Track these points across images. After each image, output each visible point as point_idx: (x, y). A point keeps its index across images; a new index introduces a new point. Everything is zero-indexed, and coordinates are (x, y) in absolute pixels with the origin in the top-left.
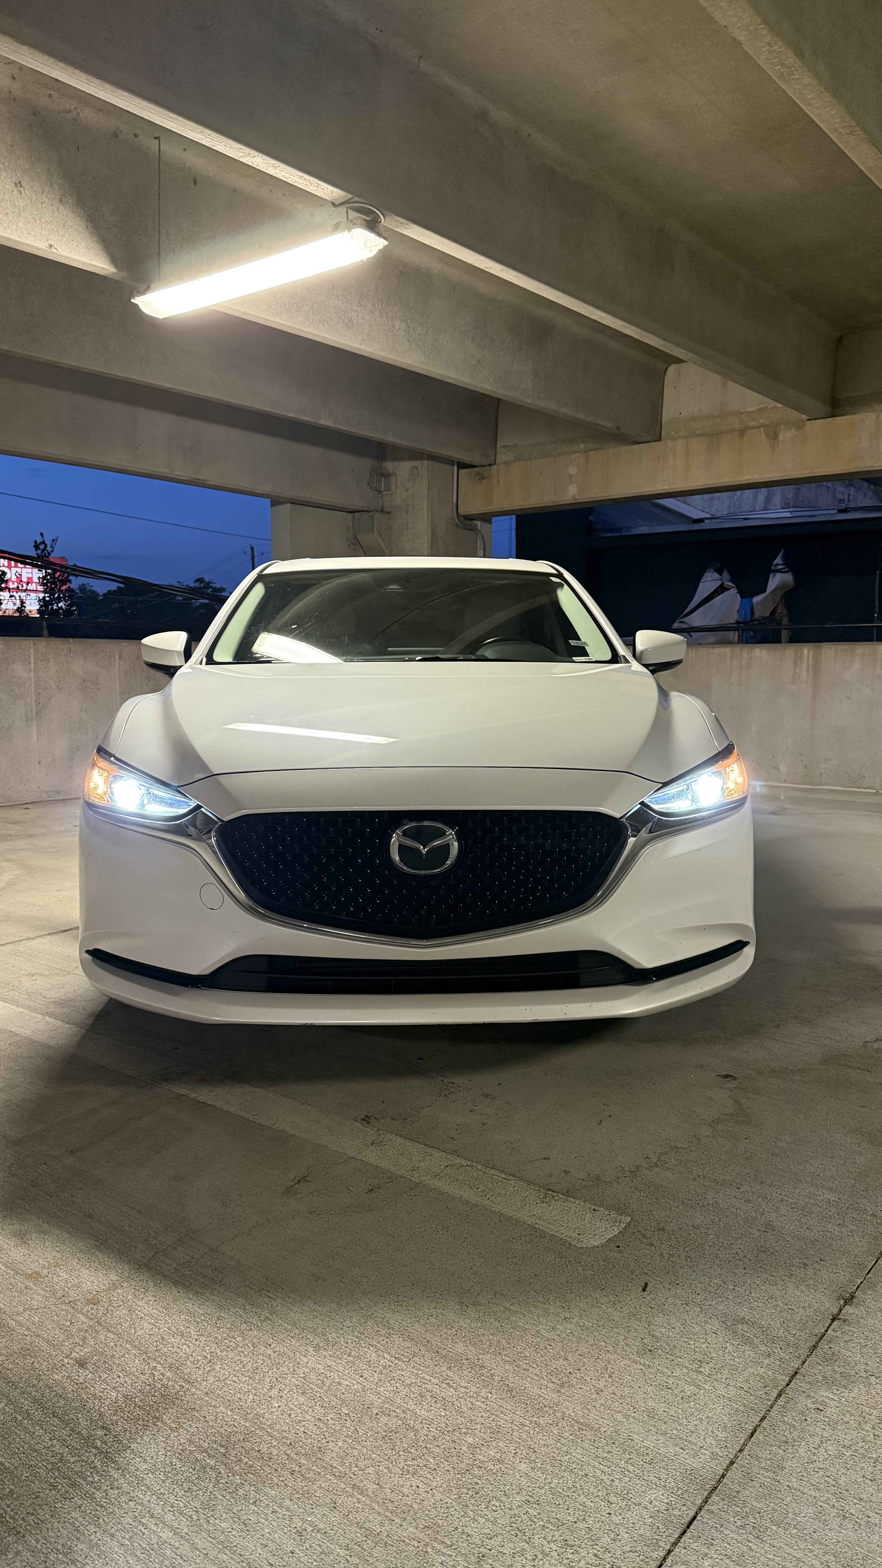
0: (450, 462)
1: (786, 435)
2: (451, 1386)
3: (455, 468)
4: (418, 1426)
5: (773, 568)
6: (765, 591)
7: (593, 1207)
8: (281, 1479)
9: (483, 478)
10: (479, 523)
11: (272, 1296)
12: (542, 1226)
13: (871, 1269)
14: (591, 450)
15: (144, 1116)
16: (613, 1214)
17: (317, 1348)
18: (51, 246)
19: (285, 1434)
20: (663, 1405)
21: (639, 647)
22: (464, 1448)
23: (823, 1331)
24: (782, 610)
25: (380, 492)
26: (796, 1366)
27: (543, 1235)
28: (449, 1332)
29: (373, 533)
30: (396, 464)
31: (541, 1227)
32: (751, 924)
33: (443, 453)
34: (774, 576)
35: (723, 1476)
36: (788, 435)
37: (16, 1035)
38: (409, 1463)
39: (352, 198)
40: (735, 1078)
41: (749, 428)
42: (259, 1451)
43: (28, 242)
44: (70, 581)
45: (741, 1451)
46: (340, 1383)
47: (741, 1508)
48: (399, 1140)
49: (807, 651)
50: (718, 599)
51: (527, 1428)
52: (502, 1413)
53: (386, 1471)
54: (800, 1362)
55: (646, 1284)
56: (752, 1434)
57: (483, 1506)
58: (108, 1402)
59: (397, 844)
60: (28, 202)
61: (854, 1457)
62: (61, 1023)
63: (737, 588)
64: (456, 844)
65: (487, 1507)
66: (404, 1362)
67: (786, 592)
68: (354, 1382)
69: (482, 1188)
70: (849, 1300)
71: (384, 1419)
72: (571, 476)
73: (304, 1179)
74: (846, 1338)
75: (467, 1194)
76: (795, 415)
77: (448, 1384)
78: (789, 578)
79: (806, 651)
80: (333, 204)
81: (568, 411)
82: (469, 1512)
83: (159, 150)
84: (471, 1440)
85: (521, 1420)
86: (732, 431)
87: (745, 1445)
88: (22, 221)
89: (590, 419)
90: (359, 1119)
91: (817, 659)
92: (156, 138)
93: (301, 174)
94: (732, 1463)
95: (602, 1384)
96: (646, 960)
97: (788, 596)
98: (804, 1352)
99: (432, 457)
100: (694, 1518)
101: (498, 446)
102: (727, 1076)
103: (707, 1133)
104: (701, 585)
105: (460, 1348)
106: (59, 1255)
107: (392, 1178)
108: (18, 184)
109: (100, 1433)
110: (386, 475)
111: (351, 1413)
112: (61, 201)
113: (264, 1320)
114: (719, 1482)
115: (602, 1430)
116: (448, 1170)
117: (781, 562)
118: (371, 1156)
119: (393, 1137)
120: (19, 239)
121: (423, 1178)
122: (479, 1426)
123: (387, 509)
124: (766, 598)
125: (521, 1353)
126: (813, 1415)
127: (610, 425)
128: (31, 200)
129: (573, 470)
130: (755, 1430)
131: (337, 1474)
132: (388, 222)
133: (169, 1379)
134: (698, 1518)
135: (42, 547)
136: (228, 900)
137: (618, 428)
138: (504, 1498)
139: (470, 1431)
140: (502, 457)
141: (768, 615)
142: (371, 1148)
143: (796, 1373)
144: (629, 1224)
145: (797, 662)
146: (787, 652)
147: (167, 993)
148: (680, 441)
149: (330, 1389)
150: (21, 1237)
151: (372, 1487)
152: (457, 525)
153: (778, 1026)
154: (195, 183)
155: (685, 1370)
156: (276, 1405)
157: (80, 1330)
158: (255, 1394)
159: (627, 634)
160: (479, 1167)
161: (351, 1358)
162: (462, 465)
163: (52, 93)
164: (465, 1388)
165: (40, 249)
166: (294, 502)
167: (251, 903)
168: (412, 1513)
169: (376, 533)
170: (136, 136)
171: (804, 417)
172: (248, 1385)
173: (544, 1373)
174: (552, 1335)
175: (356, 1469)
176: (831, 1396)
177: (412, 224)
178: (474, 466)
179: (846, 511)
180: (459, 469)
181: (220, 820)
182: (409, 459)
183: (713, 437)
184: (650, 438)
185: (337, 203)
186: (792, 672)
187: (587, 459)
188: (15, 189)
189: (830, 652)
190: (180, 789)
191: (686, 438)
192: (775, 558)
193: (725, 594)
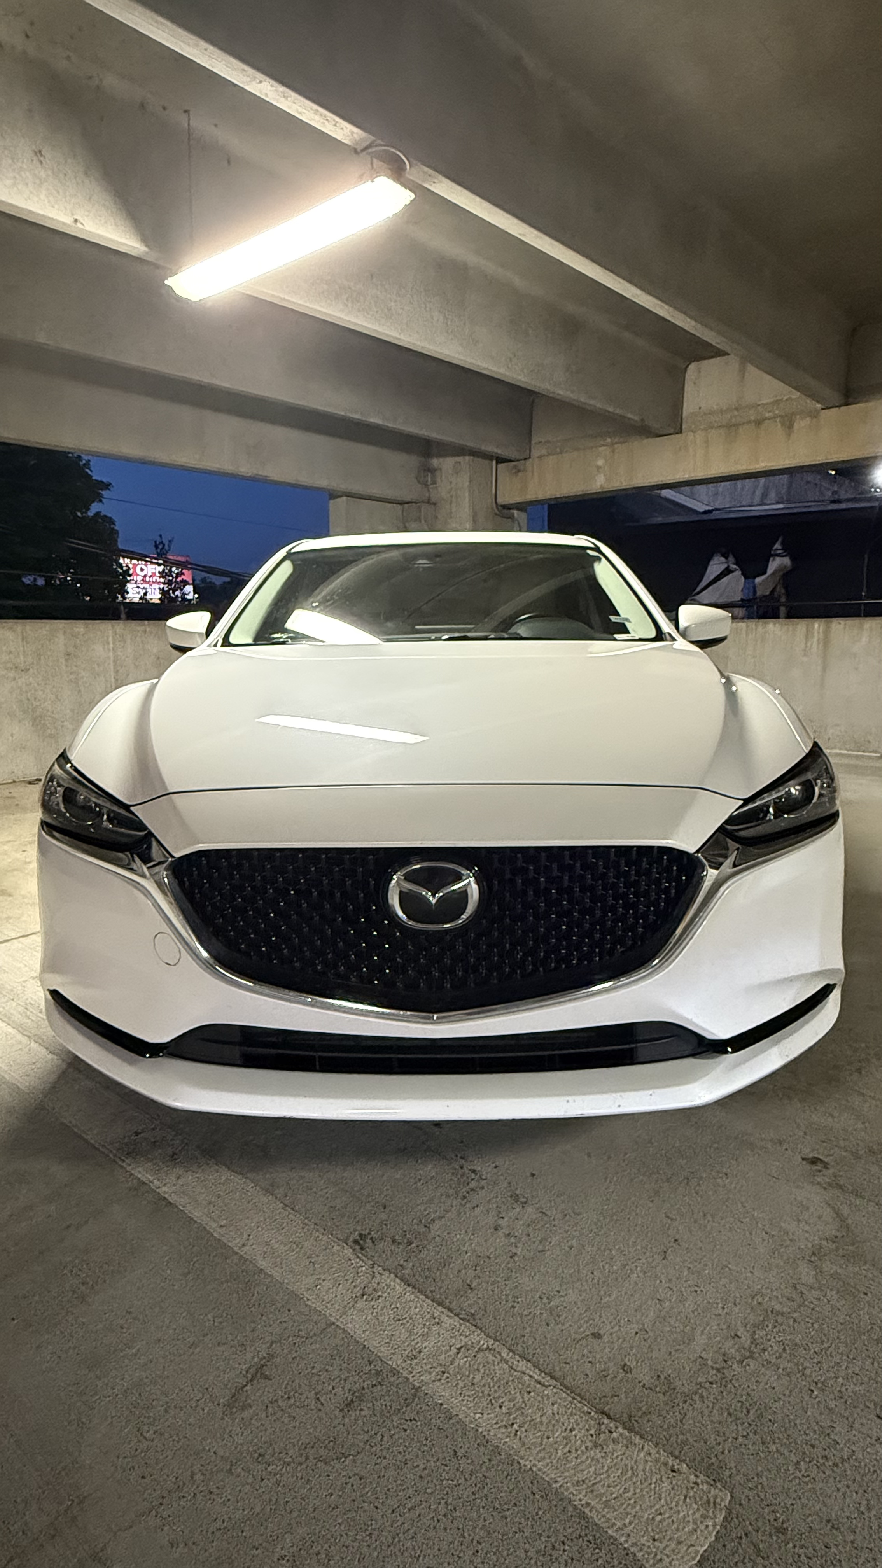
0: (488, 457)
1: (801, 424)
3: (494, 462)
5: (773, 552)
6: (765, 573)
7: (671, 1462)
9: (518, 471)
10: (515, 512)
12: (597, 1513)
14: (616, 443)
15: (86, 1222)
16: (704, 1485)
18: (76, 221)
21: (683, 623)
24: (780, 590)
25: (426, 485)
27: (600, 1538)
29: (420, 521)
30: (441, 460)
31: (594, 1516)
32: (840, 962)
33: (483, 448)
34: (774, 560)
36: (803, 423)
39: (375, 141)
40: (826, 1165)
41: (764, 419)
43: (51, 215)
44: (183, 574)
48: (399, 1288)
49: (818, 625)
50: (725, 580)
59: (398, 890)
60: (50, 172)
63: (741, 570)
64: (476, 889)
67: (784, 574)
69: (507, 1404)
72: (599, 468)
73: (260, 1372)
75: (488, 1422)
76: (810, 403)
78: (787, 561)
79: (816, 625)
80: (354, 150)
81: (598, 404)
83: (189, 125)
86: (749, 422)
88: (44, 192)
89: (618, 411)
90: (350, 1242)
91: (827, 633)
92: (186, 111)
93: (315, 107)
97: (786, 576)
99: (475, 453)
101: (533, 442)
102: (815, 1161)
104: (709, 568)
107: (382, 1374)
108: (39, 153)
110: (432, 471)
112: (86, 174)
116: (462, 1359)
117: (780, 547)
118: (358, 1323)
119: (391, 1281)
120: (41, 212)
121: (426, 1378)
123: (433, 500)
124: (767, 578)
127: (636, 418)
128: (53, 170)
129: (600, 462)
132: (414, 172)
135: (161, 547)
136: (186, 956)
137: (643, 420)
140: (535, 453)
141: (768, 593)
142: (361, 1304)
144: (729, 1510)
145: (808, 636)
146: (799, 627)
148: (700, 432)
152: (496, 514)
154: (229, 162)
159: (671, 610)
160: (505, 1354)
162: (500, 460)
163: (71, 54)
165: (64, 224)
166: (350, 495)
167: (212, 961)
169: (423, 522)
170: (164, 108)
171: (819, 406)
177: (440, 177)
178: (511, 461)
179: (838, 501)
180: (497, 463)
181: (172, 856)
182: (453, 455)
183: (731, 428)
184: (672, 431)
185: (359, 148)
186: (803, 646)
187: (613, 451)
188: (35, 158)
189: (840, 627)
190: (132, 809)
191: (705, 429)
192: (774, 544)
193: (731, 575)
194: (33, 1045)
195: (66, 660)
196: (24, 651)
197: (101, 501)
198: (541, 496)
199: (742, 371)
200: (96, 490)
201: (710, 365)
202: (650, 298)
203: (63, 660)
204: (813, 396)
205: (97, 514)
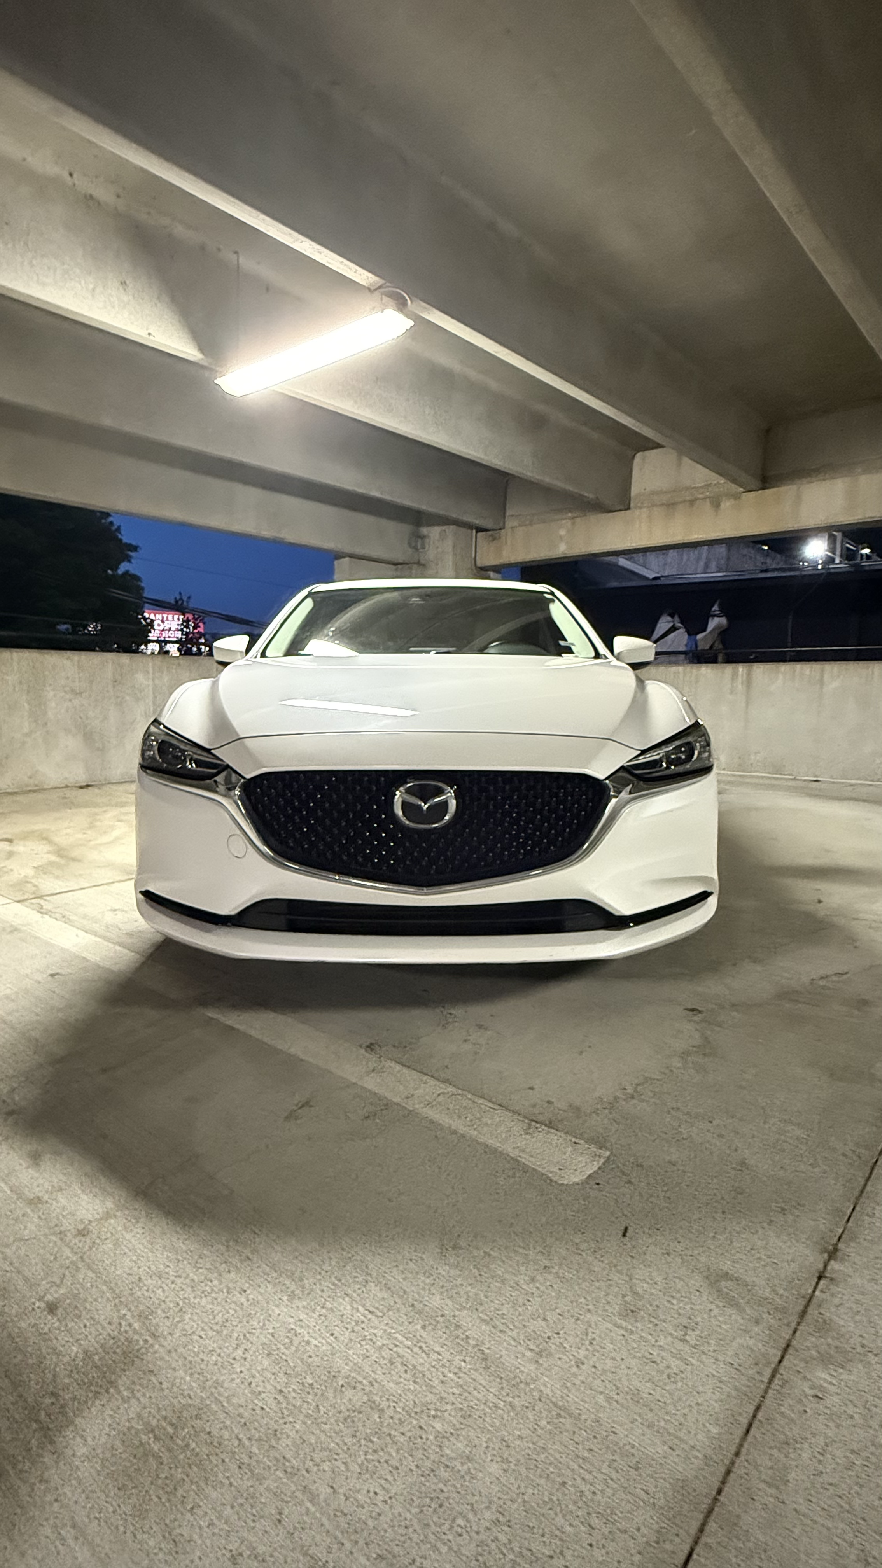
0: (469, 526)
1: (726, 504)
2: (423, 1351)
3: (474, 531)
4: (384, 1404)
5: (712, 613)
6: (705, 630)
7: (574, 1140)
8: (227, 1475)
9: (494, 539)
10: (492, 573)
11: (257, 1231)
12: (525, 1159)
13: (850, 1217)
14: (576, 517)
16: (593, 1148)
17: (292, 1296)
18: (149, 334)
19: (241, 1410)
20: (648, 1385)
21: (617, 650)
22: (431, 1437)
23: (810, 1291)
24: (718, 646)
25: (417, 550)
26: (787, 1337)
27: (525, 1169)
28: (428, 1281)
30: (429, 528)
31: (523, 1160)
32: (715, 876)
34: (712, 620)
35: (719, 1492)
36: (728, 504)
37: (87, 961)
38: (369, 1457)
39: (385, 284)
40: (700, 1012)
41: (696, 499)
42: (209, 1433)
43: (132, 330)
45: (737, 1454)
46: (308, 1343)
47: (743, 1543)
48: (398, 1067)
49: (741, 669)
50: (672, 635)
51: (501, 1411)
52: (475, 1389)
53: (343, 1468)
54: (791, 1332)
55: (626, 1229)
56: (748, 1431)
57: (447, 1526)
58: (66, 1359)
59: (401, 800)
60: (131, 298)
61: (866, 1468)
62: (126, 951)
63: (685, 627)
64: (454, 802)
65: (451, 1528)
66: (377, 1316)
67: (721, 630)
68: (324, 1341)
69: (470, 1117)
70: (833, 1253)
71: (349, 1393)
72: (561, 537)
73: (307, 1104)
74: (837, 1301)
75: (457, 1124)
76: (733, 487)
77: (421, 1347)
78: (723, 621)
79: (741, 670)
80: (369, 289)
81: (560, 484)
82: (430, 1535)
83: (238, 262)
84: (438, 1426)
85: (495, 1400)
86: (684, 501)
87: (741, 1445)
88: (127, 315)
89: (577, 490)
90: (364, 1046)
91: (749, 675)
92: (235, 253)
93: (342, 260)
94: (728, 1472)
95: (582, 1352)
96: (624, 907)
97: (723, 634)
98: (794, 1319)
99: (457, 523)
100: (690, 1555)
101: (507, 514)
102: (693, 1010)
103: (679, 1065)
104: (659, 625)
105: (436, 1301)
106: (64, 1178)
107: (388, 1105)
108: (123, 283)
109: (48, 1401)
110: (423, 537)
111: (315, 1384)
112: (158, 298)
113: (245, 1261)
114: (716, 1500)
115: (583, 1417)
116: (441, 1098)
117: (717, 609)
118: (371, 1083)
119: (393, 1064)
121: (417, 1106)
122: (449, 1407)
123: (422, 562)
124: (706, 636)
125: (498, 1310)
126: (811, 1406)
127: (591, 496)
128: (134, 296)
129: (563, 533)
130: (750, 1425)
131: (289, 1470)
132: (412, 305)
133: (135, 1332)
134: (695, 1556)
135: (180, 602)
136: (251, 849)
137: (597, 498)
138: (471, 1516)
139: (439, 1414)
140: (509, 523)
141: (707, 646)
142: (372, 1075)
143: (788, 1346)
144: (608, 1158)
145: (735, 676)
146: (727, 670)
147: (202, 930)
148: (645, 510)
149: (297, 1350)
150: (35, 1158)
151: (325, 1491)
152: (475, 575)
153: (735, 965)
154: (267, 290)
155: (670, 1339)
156: (239, 1370)
157: (61, 1266)
158: (219, 1355)
159: (607, 639)
160: (469, 1096)
161: (324, 1311)
162: (479, 530)
163: (151, 211)
164: (439, 1354)
165: (141, 336)
166: (351, 556)
167: (271, 852)
168: (365, 1533)
170: (219, 249)
171: (742, 490)
172: (214, 1342)
173: (522, 1337)
174: (531, 1288)
175: (311, 1464)
176: (829, 1379)
177: (431, 308)
178: (486, 530)
179: (766, 571)
180: (477, 532)
181: (244, 778)
182: (438, 525)
183: (670, 506)
184: (622, 507)
185: (372, 288)
186: (729, 686)
187: (573, 524)
188: (121, 288)
189: (760, 671)
190: (213, 751)
191: (648, 507)
192: (713, 606)
193: (677, 632)
194: (118, 948)
195: (114, 687)
196: (79, 678)
197: (129, 561)
198: (513, 559)
199: (679, 460)
200: (125, 551)
201: (652, 455)
202: (598, 401)
203: (110, 687)
204: (734, 481)
205: (127, 573)
